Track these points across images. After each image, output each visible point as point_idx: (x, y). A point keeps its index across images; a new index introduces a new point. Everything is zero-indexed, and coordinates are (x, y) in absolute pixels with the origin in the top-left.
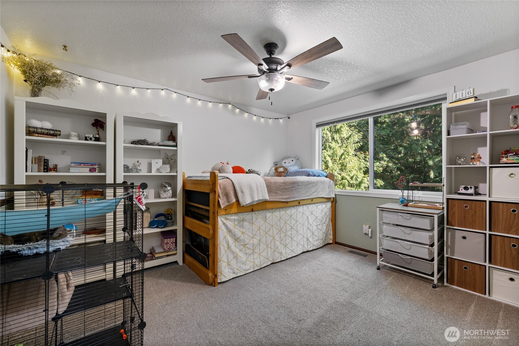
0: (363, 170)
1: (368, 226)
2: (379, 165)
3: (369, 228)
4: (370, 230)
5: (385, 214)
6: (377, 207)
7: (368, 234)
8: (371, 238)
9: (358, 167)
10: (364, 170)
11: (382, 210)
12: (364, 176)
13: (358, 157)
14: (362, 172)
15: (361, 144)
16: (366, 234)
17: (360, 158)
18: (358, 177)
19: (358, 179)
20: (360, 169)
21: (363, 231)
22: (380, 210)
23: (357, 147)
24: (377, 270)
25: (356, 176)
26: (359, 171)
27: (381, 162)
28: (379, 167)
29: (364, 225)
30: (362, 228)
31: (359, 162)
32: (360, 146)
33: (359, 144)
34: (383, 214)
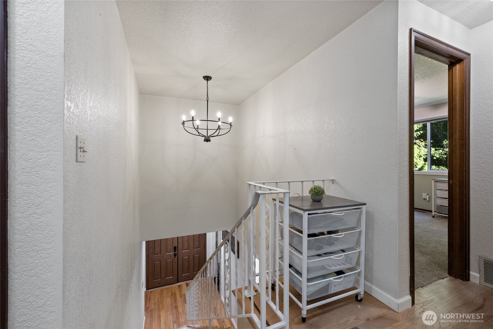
0: (423, 158)
1: (426, 194)
2: (442, 152)
3: (427, 195)
4: (428, 196)
5: (438, 184)
6: (433, 180)
7: (426, 199)
8: (429, 201)
9: (417, 155)
10: (425, 158)
11: (436, 181)
12: (424, 163)
13: (418, 145)
14: (422, 160)
15: (421, 132)
16: (425, 199)
17: (420, 146)
18: (417, 164)
19: (418, 166)
20: (420, 156)
21: (422, 197)
22: (434, 181)
23: (416, 135)
24: (432, 218)
25: (416, 163)
26: (418, 159)
27: (445, 149)
28: (442, 154)
29: (423, 194)
30: (422, 196)
31: (418, 150)
32: (420, 134)
33: (418, 132)
34: (437, 184)
